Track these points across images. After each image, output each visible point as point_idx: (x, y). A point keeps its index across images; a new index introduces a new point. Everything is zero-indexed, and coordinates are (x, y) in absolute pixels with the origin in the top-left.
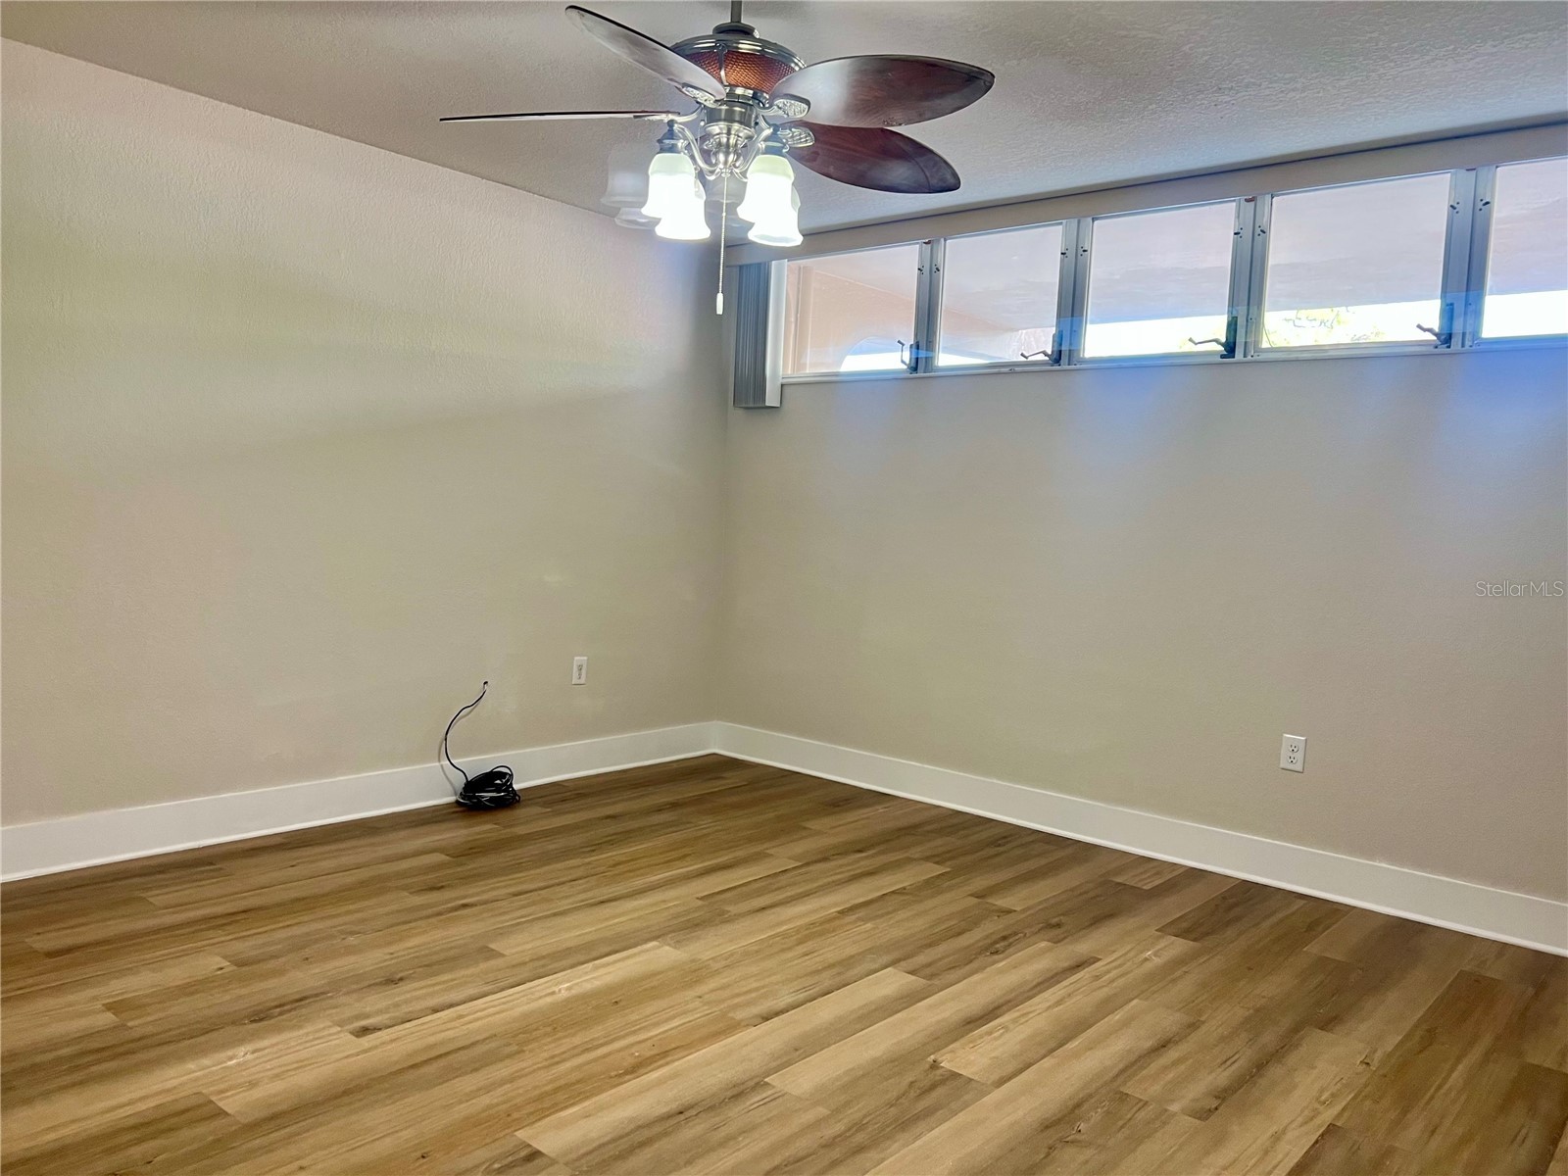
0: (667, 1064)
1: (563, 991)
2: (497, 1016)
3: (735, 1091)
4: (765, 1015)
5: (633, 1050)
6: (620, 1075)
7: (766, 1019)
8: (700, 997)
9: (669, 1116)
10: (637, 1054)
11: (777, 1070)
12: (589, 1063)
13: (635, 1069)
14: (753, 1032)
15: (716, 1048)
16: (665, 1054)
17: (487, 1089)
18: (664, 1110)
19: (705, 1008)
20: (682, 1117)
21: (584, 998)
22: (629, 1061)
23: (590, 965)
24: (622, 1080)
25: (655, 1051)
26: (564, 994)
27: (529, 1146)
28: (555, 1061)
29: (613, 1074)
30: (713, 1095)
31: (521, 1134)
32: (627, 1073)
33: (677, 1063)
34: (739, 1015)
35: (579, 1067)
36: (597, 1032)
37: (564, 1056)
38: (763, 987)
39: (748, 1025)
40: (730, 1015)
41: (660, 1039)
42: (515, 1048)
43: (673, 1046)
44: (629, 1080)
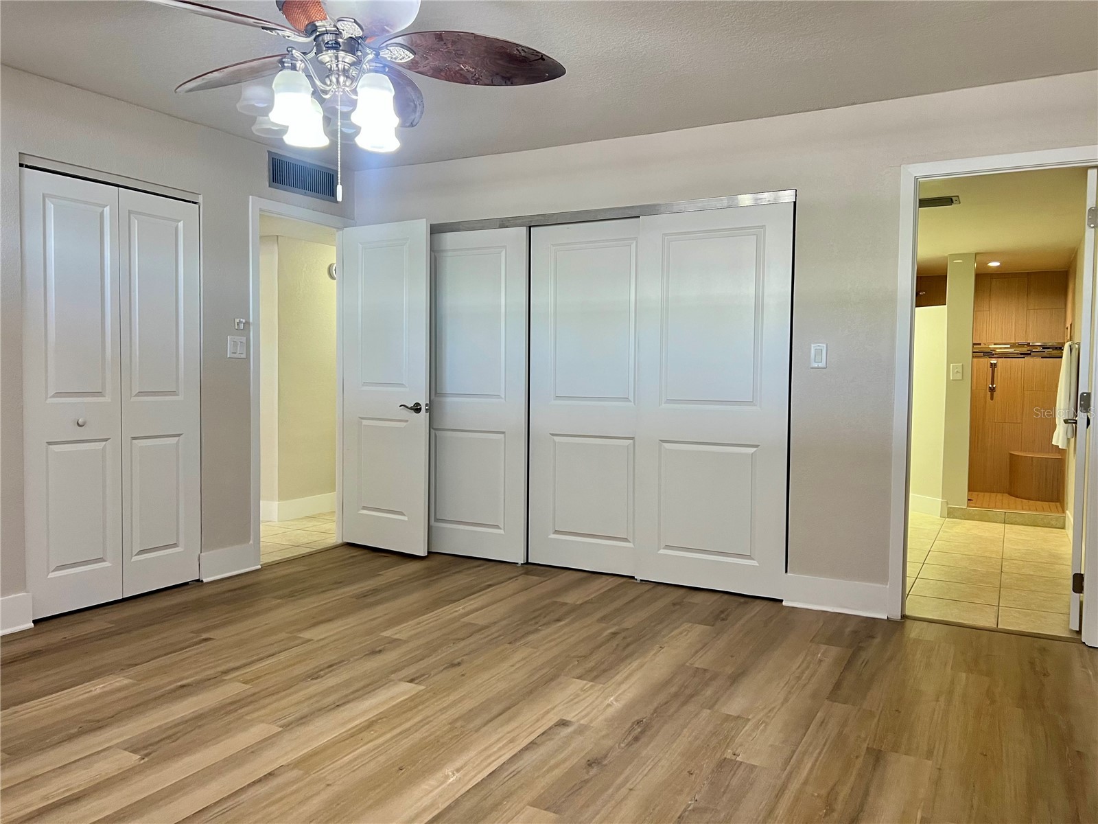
0: (350, 730)
1: (450, 773)
2: (486, 745)
3: (304, 720)
4: (271, 777)
5: (375, 734)
6: (380, 719)
7: (271, 775)
8: (328, 785)
9: (344, 703)
10: (372, 732)
11: (273, 736)
12: (400, 725)
13: (370, 724)
14: (283, 761)
15: (315, 745)
16: (352, 736)
17: (454, 704)
18: (348, 706)
19: (323, 776)
20: (338, 704)
21: (429, 770)
22: (376, 727)
23: (442, 807)
24: (378, 717)
25: (361, 736)
26: (448, 770)
27: (416, 684)
28: (425, 721)
29: (384, 720)
30: (317, 717)
31: (422, 687)
32: (376, 721)
33: (343, 731)
34: (295, 773)
35: (408, 720)
36: (406, 743)
37: (421, 724)
38: (265, 807)
39: (288, 766)
40: (301, 772)
41: (358, 744)
42: (458, 724)
43: (347, 741)
44: (374, 717)
